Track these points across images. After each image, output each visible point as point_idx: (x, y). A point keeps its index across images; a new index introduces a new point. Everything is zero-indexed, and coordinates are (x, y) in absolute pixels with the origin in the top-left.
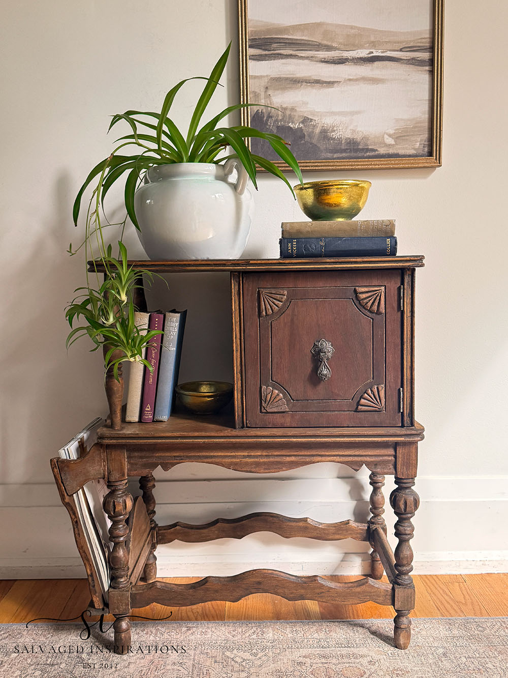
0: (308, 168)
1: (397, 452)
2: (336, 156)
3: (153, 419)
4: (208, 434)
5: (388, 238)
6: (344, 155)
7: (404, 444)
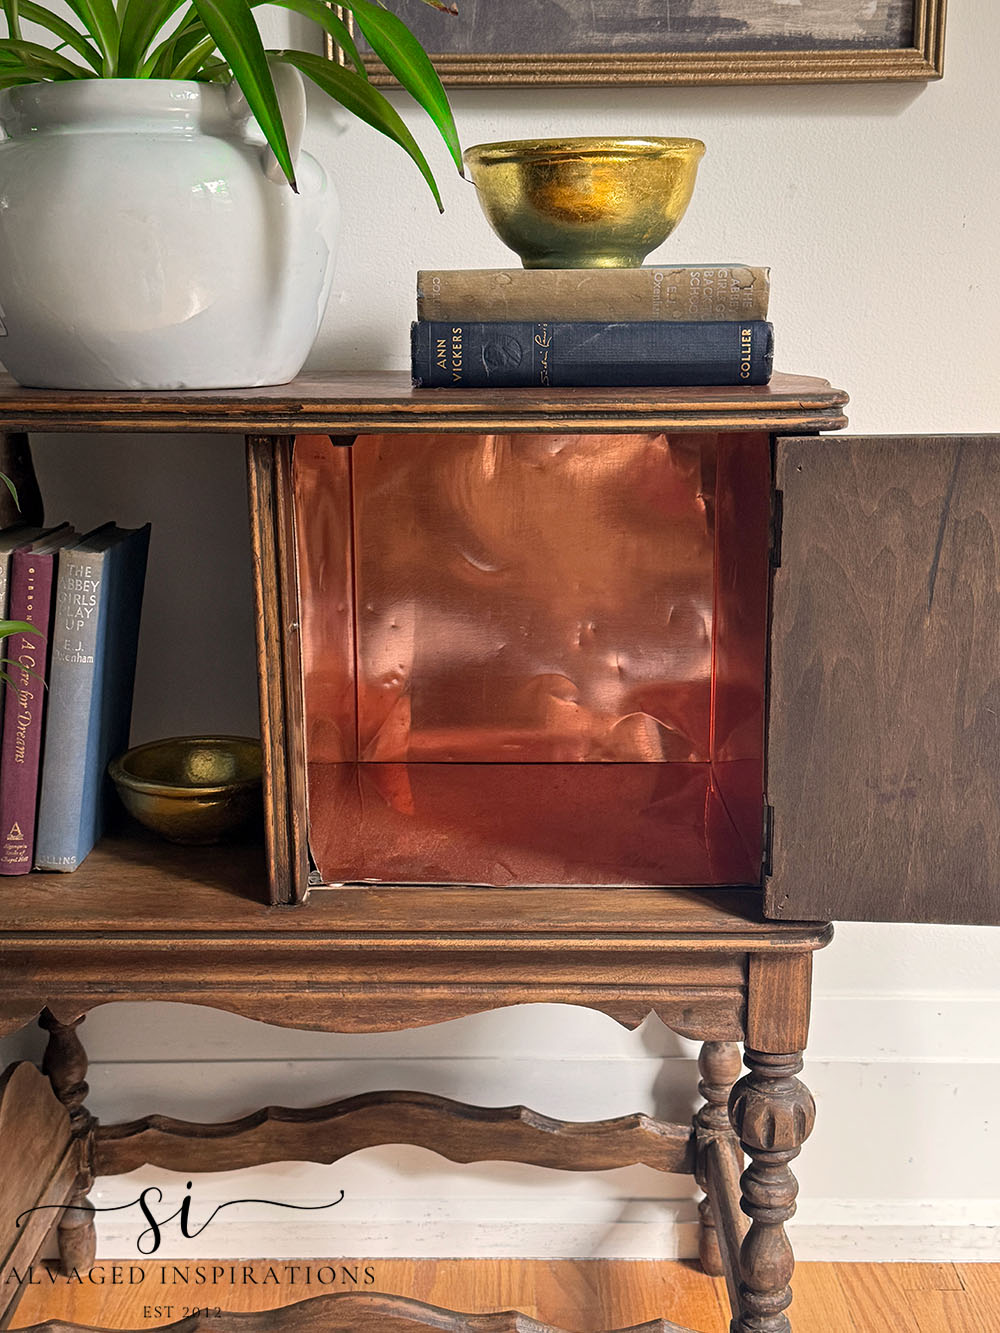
0: (531, 78)
1: (751, 977)
2: (617, 39)
3: (33, 865)
4: (183, 924)
5: (745, 324)
6: (643, 37)
7: (772, 957)
